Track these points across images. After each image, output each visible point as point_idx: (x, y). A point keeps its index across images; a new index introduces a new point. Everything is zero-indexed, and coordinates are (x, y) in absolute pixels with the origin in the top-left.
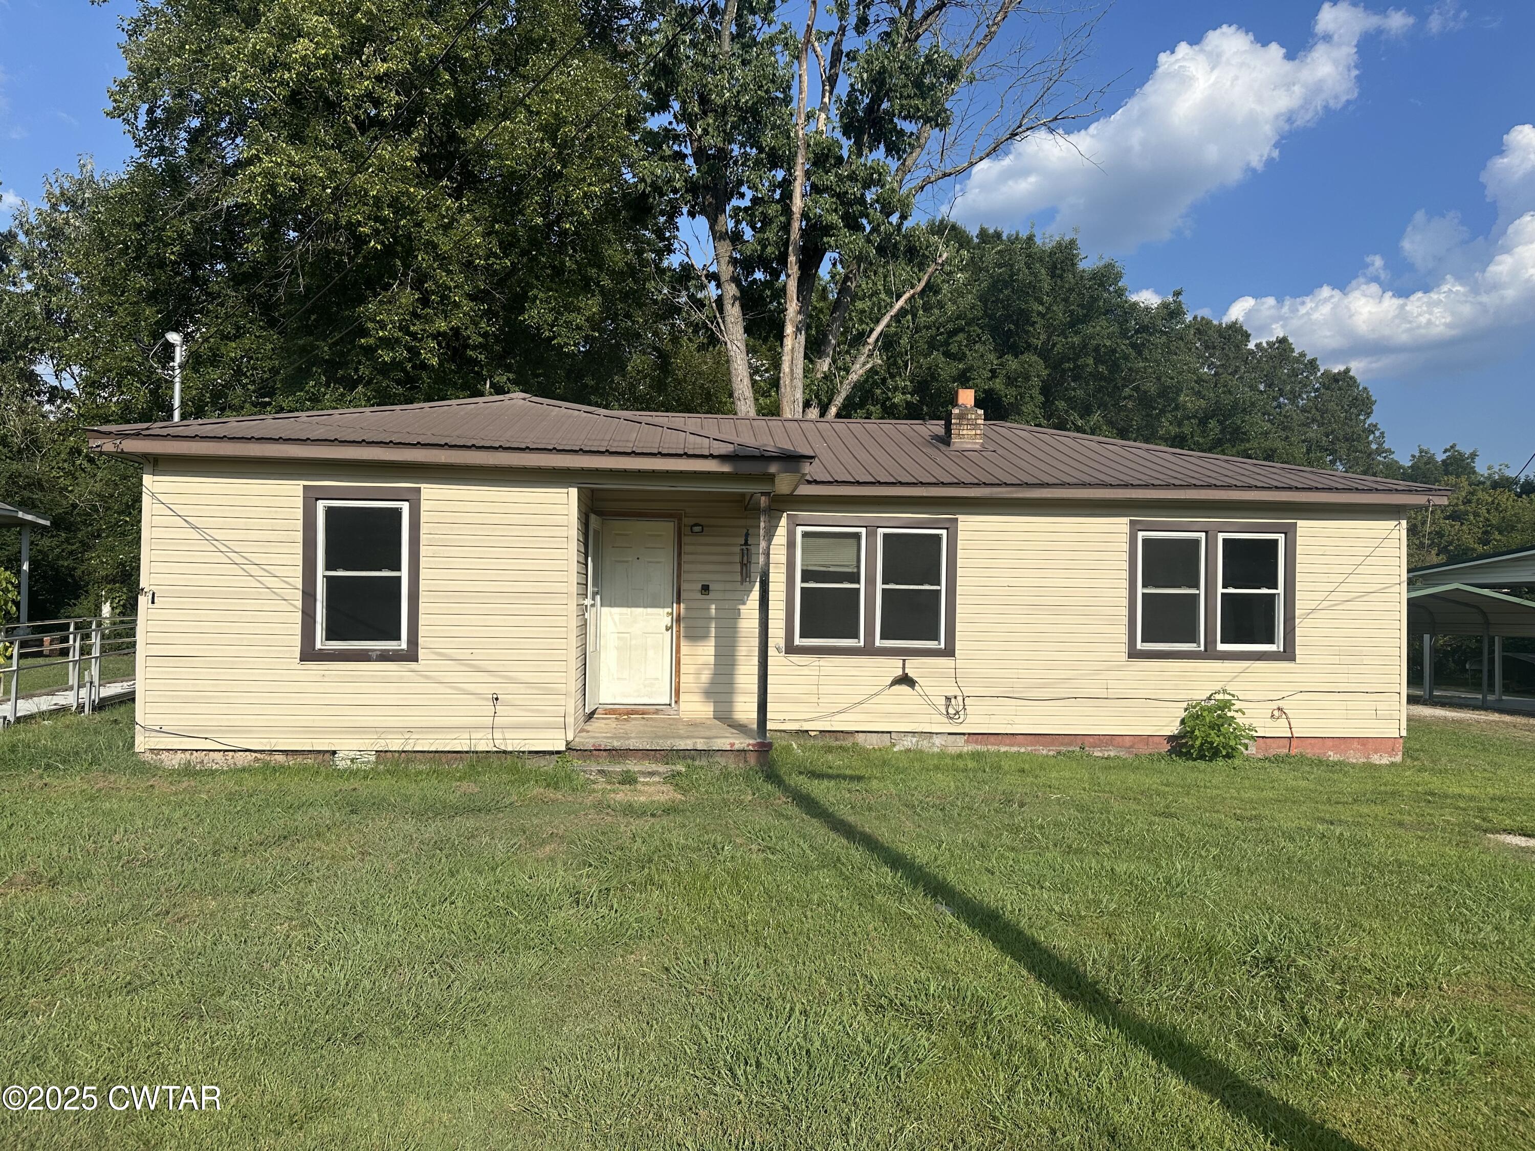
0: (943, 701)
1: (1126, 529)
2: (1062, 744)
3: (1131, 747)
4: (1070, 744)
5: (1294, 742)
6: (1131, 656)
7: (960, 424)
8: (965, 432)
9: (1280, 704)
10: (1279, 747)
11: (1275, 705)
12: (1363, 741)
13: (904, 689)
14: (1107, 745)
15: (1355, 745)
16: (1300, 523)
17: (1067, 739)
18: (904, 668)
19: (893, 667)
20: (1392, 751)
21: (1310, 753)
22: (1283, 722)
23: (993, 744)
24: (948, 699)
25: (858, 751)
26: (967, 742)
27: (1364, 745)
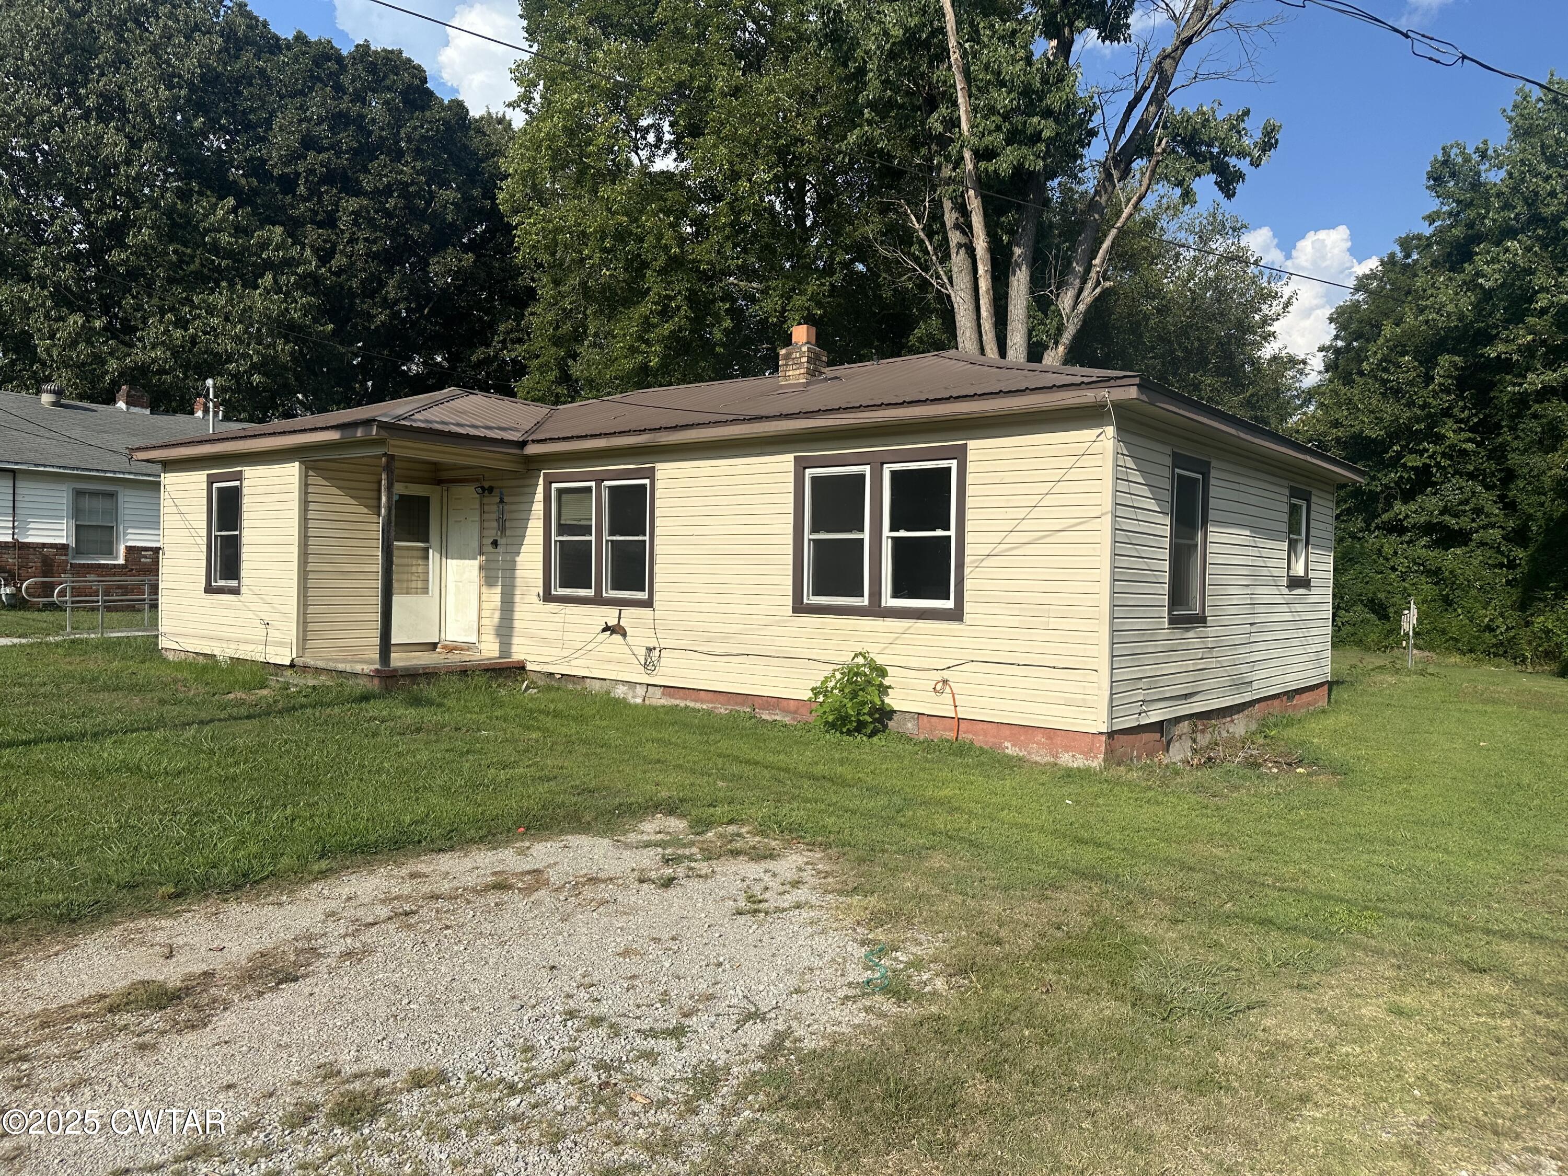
0: (643, 651)
1: (791, 466)
2: (737, 704)
3: (795, 712)
4: (743, 704)
5: (963, 725)
6: (795, 610)
7: (786, 365)
8: (790, 373)
9: (946, 674)
10: (945, 730)
11: (938, 676)
12: (1050, 733)
13: (617, 638)
14: (774, 708)
15: (1040, 737)
16: (972, 444)
17: (740, 698)
18: (619, 618)
19: (610, 615)
20: (1089, 752)
21: (979, 741)
22: (947, 698)
23: (682, 699)
24: (650, 650)
25: (586, 696)
26: (663, 694)
27: (1049, 738)
